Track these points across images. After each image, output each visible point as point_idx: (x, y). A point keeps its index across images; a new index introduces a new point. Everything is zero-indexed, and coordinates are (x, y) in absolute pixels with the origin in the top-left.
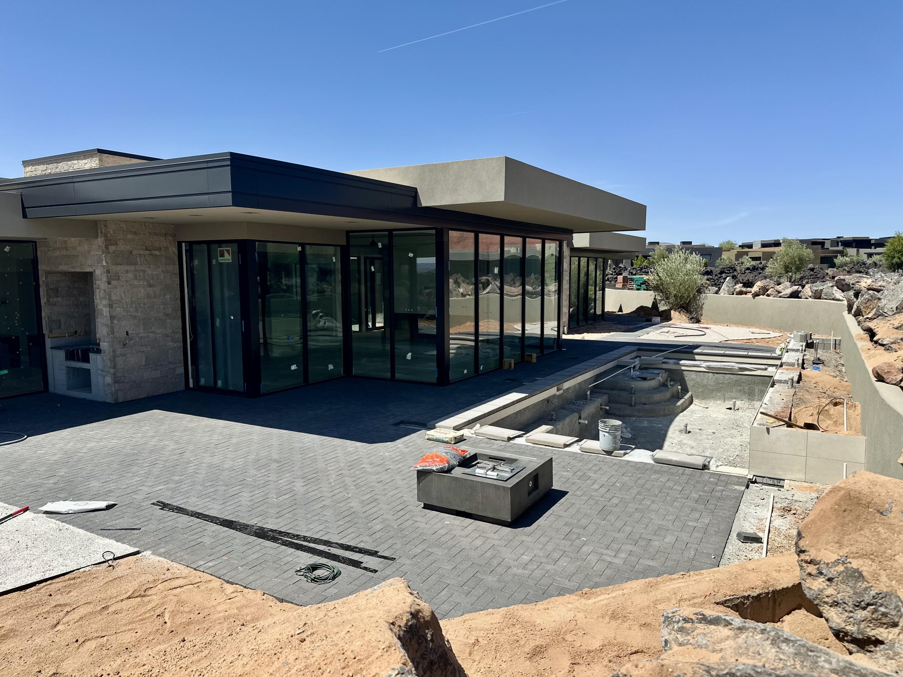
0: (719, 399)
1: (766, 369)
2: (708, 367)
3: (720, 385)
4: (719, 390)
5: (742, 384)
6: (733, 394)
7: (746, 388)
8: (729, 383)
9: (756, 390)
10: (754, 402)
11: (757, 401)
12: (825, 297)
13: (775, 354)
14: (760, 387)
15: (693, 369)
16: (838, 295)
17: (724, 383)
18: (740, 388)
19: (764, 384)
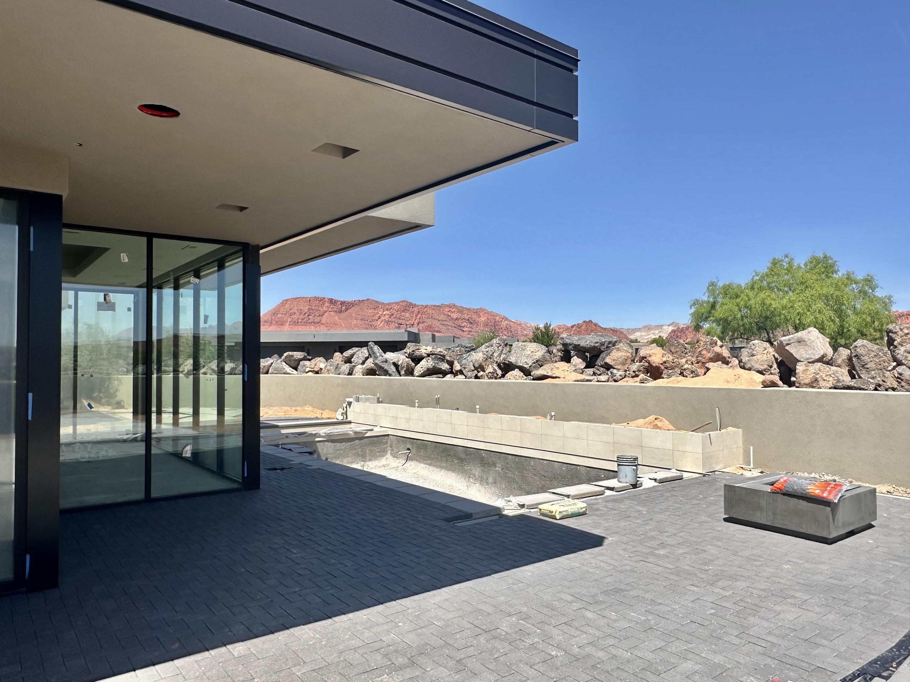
2: (328, 435)
6: (349, 459)
7: (360, 450)
8: (345, 448)
12: (275, 372)
13: (337, 419)
14: (370, 448)
15: (317, 439)
16: (288, 369)
17: (341, 450)
18: (354, 452)
19: (372, 444)
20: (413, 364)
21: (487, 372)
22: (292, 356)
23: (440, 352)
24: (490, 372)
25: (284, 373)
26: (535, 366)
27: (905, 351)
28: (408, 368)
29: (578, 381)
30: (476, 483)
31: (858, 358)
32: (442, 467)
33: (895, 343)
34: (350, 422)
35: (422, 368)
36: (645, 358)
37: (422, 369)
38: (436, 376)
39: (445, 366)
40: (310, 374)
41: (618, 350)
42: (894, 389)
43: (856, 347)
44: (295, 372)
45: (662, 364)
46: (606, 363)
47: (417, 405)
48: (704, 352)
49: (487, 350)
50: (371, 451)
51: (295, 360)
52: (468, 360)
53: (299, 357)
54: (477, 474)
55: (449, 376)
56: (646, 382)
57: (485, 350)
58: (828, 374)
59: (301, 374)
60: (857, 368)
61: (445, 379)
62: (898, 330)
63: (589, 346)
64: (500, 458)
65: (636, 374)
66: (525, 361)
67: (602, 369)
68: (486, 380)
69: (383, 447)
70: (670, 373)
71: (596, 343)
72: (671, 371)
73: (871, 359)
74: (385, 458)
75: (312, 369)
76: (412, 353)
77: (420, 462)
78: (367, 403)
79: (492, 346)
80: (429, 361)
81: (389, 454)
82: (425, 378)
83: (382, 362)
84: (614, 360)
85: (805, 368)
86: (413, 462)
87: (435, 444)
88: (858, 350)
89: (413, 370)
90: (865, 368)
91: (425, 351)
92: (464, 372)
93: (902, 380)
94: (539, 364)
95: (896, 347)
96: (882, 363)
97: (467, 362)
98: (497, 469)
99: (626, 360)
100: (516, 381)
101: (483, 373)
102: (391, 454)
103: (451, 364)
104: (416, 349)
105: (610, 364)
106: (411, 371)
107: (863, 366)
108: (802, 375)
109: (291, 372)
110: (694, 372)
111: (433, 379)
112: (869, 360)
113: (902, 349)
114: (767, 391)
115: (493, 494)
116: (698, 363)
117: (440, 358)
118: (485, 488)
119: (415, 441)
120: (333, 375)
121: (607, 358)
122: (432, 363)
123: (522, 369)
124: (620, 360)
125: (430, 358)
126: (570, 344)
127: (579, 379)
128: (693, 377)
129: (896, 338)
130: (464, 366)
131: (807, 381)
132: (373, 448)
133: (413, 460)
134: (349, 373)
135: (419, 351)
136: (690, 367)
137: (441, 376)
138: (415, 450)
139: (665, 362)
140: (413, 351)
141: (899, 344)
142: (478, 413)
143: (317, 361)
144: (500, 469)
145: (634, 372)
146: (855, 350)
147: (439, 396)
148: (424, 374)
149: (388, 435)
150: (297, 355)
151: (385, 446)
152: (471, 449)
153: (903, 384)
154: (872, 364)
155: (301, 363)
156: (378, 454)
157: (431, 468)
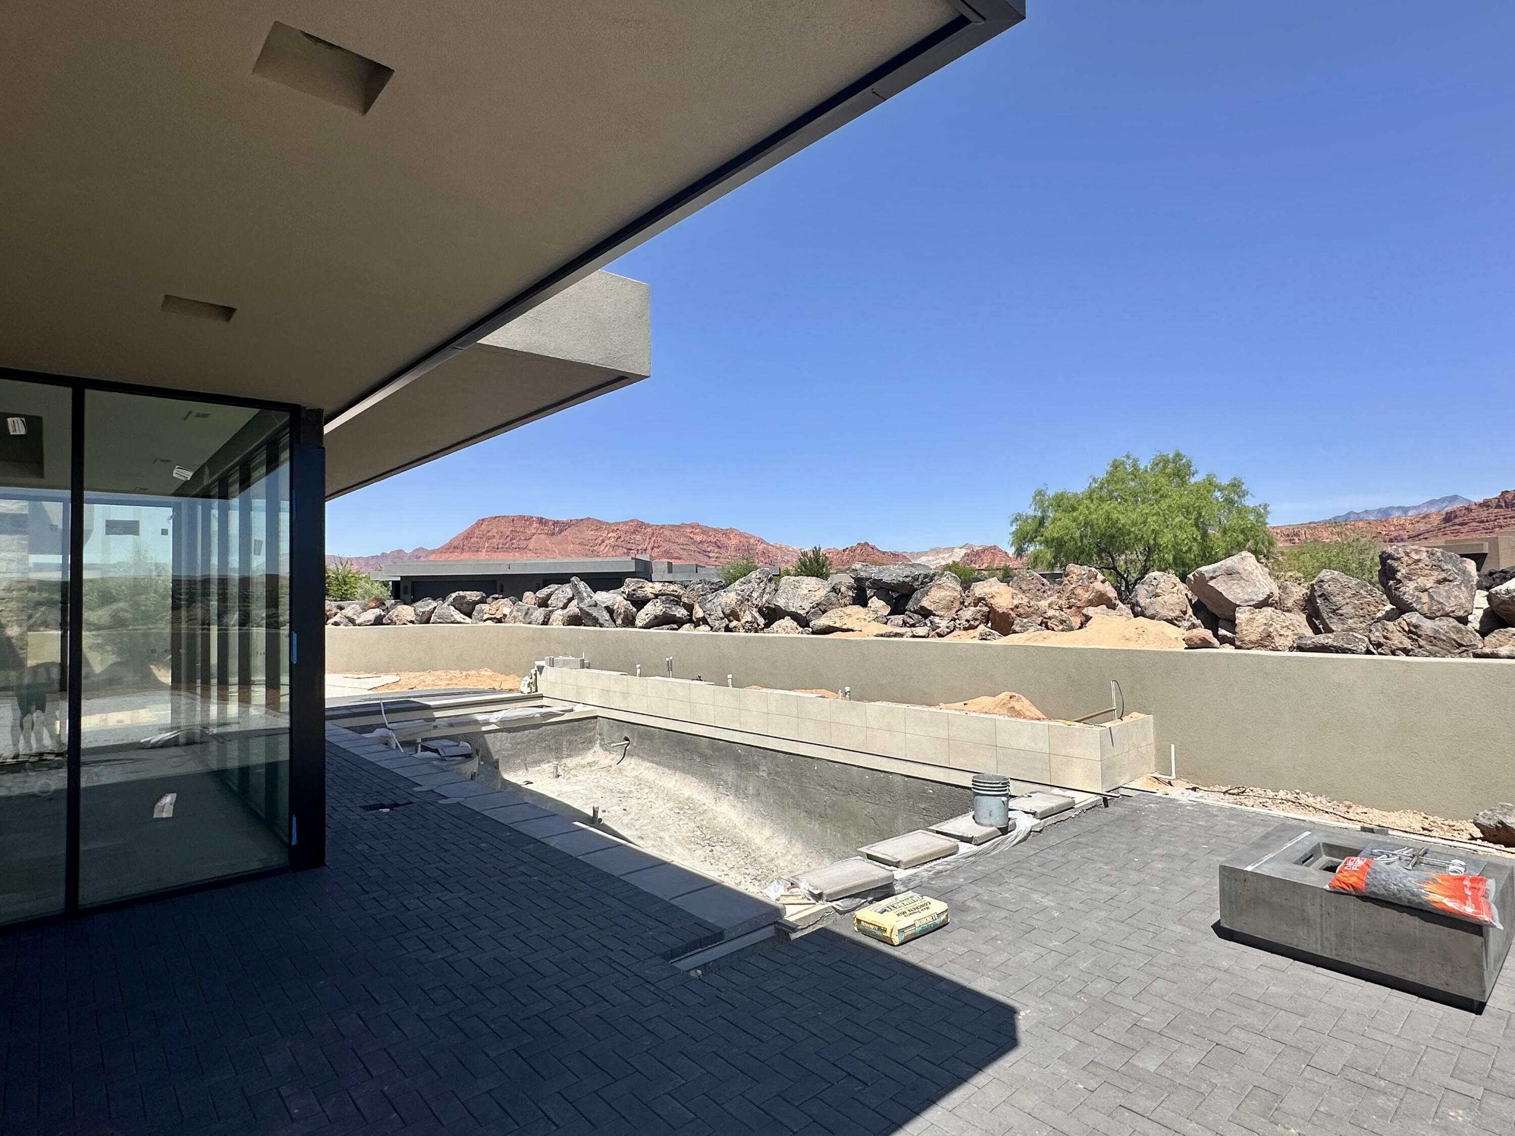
0: (519, 768)
1: (572, 710)
2: (502, 721)
3: (519, 747)
4: (516, 755)
5: (547, 738)
6: (536, 757)
7: (552, 741)
8: (530, 740)
9: (564, 743)
10: (564, 761)
11: (566, 757)
12: (439, 620)
13: (522, 693)
14: (568, 738)
15: (484, 729)
16: (459, 616)
17: (524, 742)
18: (544, 745)
19: (572, 731)
20: (635, 610)
21: (743, 621)
22: (464, 597)
23: (673, 591)
24: (747, 622)
25: (452, 623)
26: (814, 612)
27: (1416, 588)
28: (627, 615)
29: (882, 636)
30: (728, 793)
31: (1326, 599)
32: (676, 769)
33: (1399, 576)
34: (541, 697)
35: (647, 614)
36: (984, 599)
37: (647, 617)
38: (667, 626)
39: (681, 612)
40: (489, 623)
41: (940, 588)
42: (1407, 652)
43: (1322, 581)
44: (468, 620)
45: (1012, 609)
46: (922, 608)
47: (638, 671)
48: (1079, 591)
49: (743, 588)
50: (570, 742)
51: (468, 603)
52: (714, 603)
53: (474, 599)
54: (730, 780)
55: (687, 626)
56: (989, 637)
57: (739, 588)
58: (1284, 625)
59: (476, 623)
60: (1325, 615)
61: (680, 631)
62: (1403, 555)
63: (895, 582)
64: (765, 758)
65: (971, 625)
66: (800, 604)
67: (916, 616)
68: (742, 634)
69: (589, 735)
70: (1025, 623)
71: (906, 577)
72: (1025, 620)
73: (1348, 600)
74: (592, 751)
75: (493, 616)
76: (633, 592)
77: (643, 759)
78: (565, 669)
79: (750, 582)
80: (657, 605)
81: (598, 745)
82: (652, 630)
83: (590, 606)
84: (934, 603)
85: (1251, 616)
86: (633, 759)
87: (666, 732)
88: (1326, 586)
89: (634, 618)
90: (1337, 615)
91: (652, 590)
92: (709, 620)
93: (1420, 636)
94: (820, 610)
95: (1400, 581)
96: (1365, 606)
97: (713, 606)
98: (761, 774)
99: (952, 602)
100: (787, 635)
101: (737, 622)
102: (601, 745)
103: (690, 608)
104: (639, 588)
105: (929, 608)
106: (631, 619)
107: (1334, 611)
108: (1245, 628)
109: (462, 621)
110: (1065, 622)
111: (664, 632)
112: (1344, 602)
113: (1411, 585)
114: (1196, 655)
115: (755, 813)
116: (1070, 607)
117: (673, 600)
118: (743, 803)
119: (636, 726)
120: (522, 625)
121: (925, 599)
122: (661, 607)
123: (795, 617)
124: (943, 602)
125: (659, 600)
126: (867, 579)
127: (883, 632)
128: (1063, 630)
129: (1399, 568)
130: (708, 612)
131: (1254, 637)
132: (574, 738)
133: (633, 756)
134: (544, 621)
135: (643, 589)
136: (1057, 613)
137: (675, 626)
138: (636, 740)
139: (1017, 607)
140: (634, 590)
141: (1405, 577)
142: (731, 687)
143: (500, 603)
144: (765, 774)
145: (968, 621)
146: (1321, 587)
147: (671, 658)
148: (650, 624)
149: (596, 717)
150: (471, 596)
151: (592, 734)
152: (721, 742)
153: (1422, 642)
154: (1350, 606)
155: (478, 607)
156: (580, 746)
157: (660, 769)
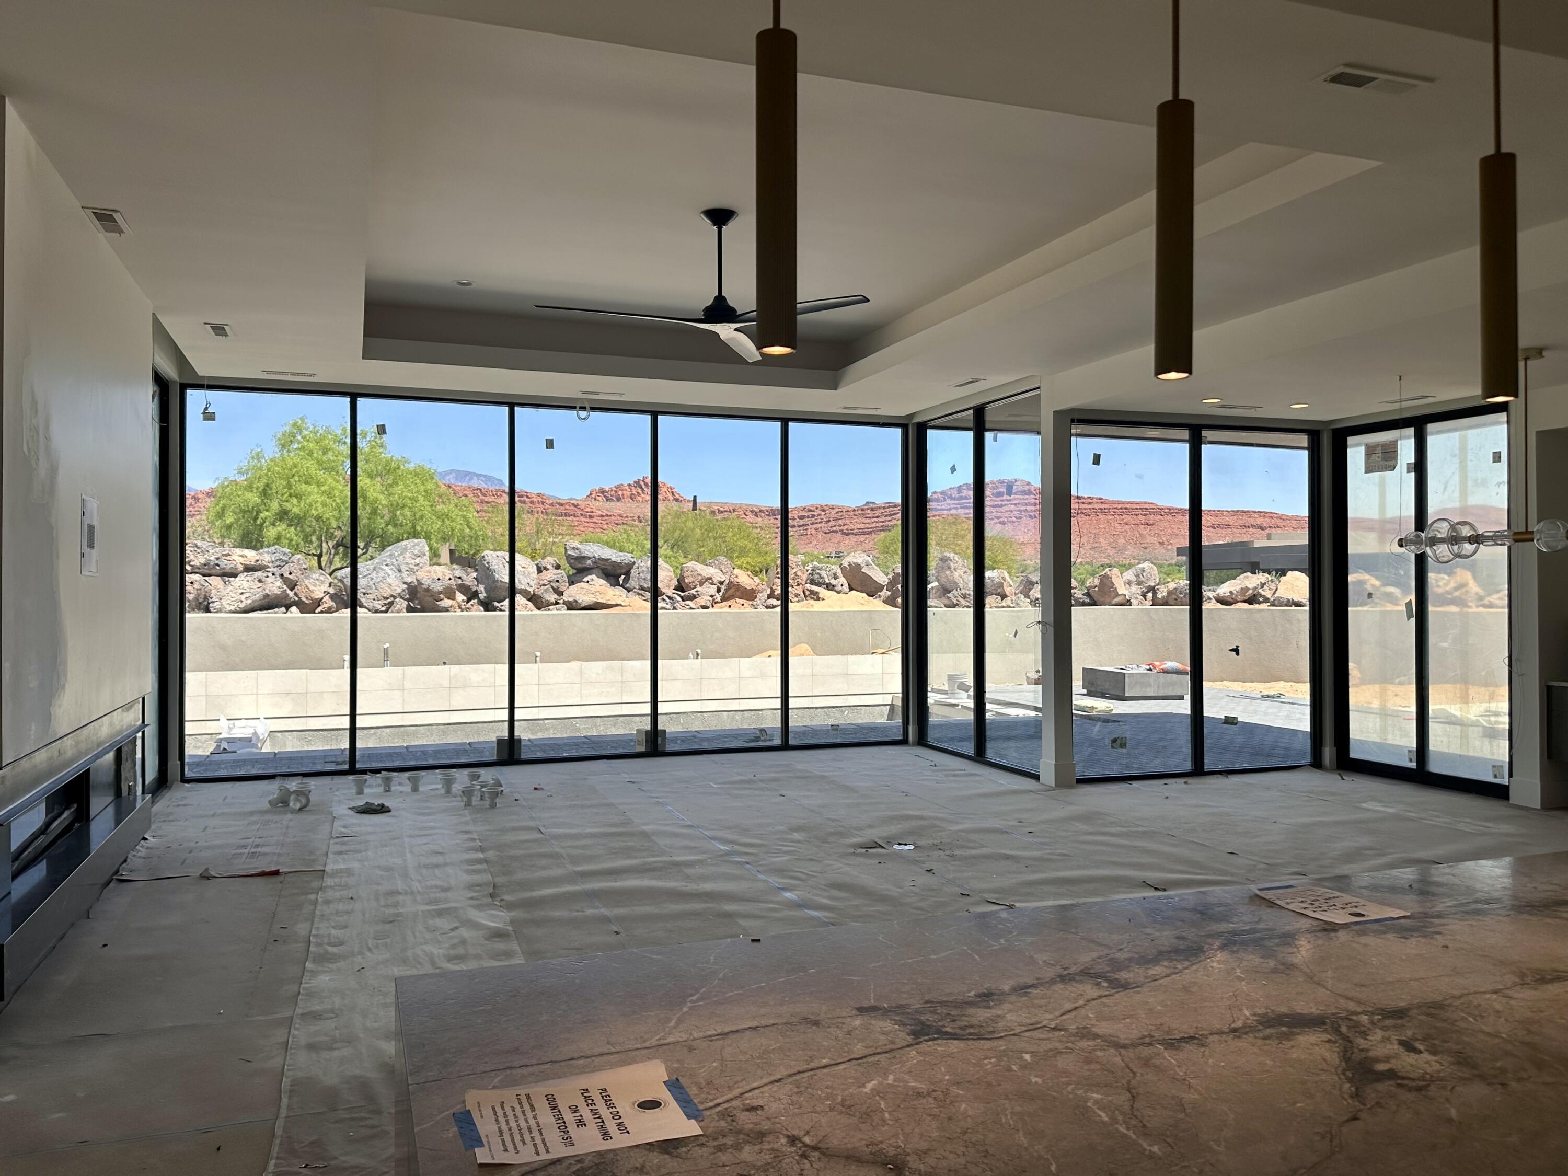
26: (547, 589)
35: (242, 594)
36: (711, 579)
37: (243, 597)
48: (799, 573)
49: (417, 561)
61: (288, 614)
65: (715, 599)
70: (761, 597)
76: (216, 562)
80: (269, 580)
87: (442, 727)
91: (241, 560)
94: (552, 587)
97: (371, 583)
100: (530, 613)
104: (223, 555)
110: (798, 595)
116: (798, 585)
126: (590, 558)
128: (798, 601)
130: (364, 591)
135: (228, 558)
140: (217, 559)
152: (546, 722)
